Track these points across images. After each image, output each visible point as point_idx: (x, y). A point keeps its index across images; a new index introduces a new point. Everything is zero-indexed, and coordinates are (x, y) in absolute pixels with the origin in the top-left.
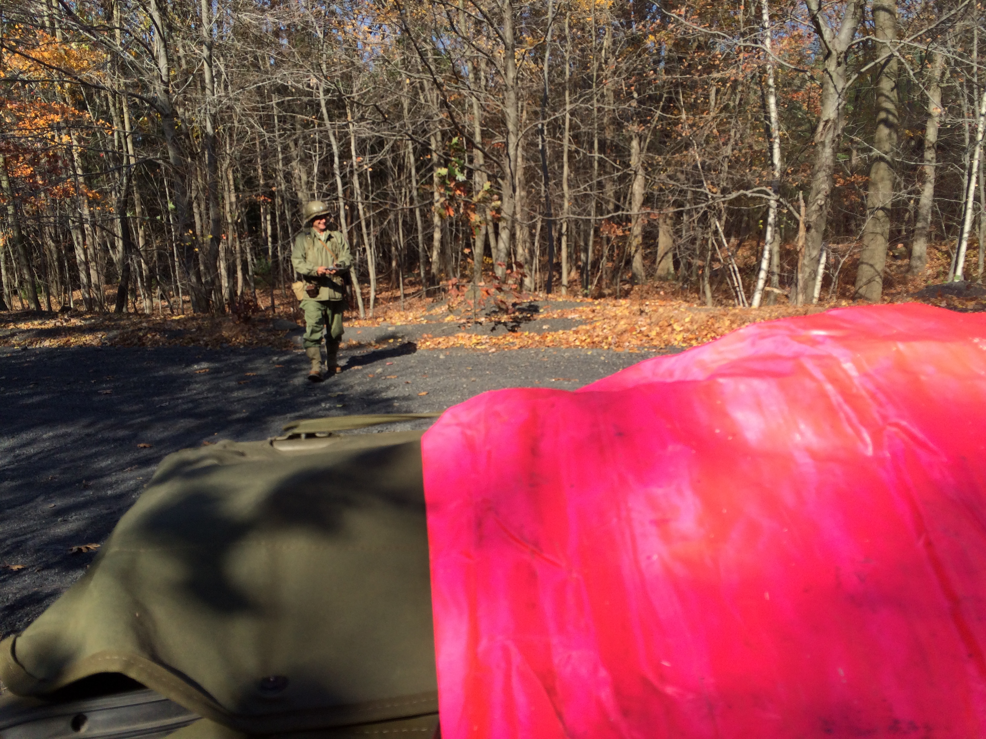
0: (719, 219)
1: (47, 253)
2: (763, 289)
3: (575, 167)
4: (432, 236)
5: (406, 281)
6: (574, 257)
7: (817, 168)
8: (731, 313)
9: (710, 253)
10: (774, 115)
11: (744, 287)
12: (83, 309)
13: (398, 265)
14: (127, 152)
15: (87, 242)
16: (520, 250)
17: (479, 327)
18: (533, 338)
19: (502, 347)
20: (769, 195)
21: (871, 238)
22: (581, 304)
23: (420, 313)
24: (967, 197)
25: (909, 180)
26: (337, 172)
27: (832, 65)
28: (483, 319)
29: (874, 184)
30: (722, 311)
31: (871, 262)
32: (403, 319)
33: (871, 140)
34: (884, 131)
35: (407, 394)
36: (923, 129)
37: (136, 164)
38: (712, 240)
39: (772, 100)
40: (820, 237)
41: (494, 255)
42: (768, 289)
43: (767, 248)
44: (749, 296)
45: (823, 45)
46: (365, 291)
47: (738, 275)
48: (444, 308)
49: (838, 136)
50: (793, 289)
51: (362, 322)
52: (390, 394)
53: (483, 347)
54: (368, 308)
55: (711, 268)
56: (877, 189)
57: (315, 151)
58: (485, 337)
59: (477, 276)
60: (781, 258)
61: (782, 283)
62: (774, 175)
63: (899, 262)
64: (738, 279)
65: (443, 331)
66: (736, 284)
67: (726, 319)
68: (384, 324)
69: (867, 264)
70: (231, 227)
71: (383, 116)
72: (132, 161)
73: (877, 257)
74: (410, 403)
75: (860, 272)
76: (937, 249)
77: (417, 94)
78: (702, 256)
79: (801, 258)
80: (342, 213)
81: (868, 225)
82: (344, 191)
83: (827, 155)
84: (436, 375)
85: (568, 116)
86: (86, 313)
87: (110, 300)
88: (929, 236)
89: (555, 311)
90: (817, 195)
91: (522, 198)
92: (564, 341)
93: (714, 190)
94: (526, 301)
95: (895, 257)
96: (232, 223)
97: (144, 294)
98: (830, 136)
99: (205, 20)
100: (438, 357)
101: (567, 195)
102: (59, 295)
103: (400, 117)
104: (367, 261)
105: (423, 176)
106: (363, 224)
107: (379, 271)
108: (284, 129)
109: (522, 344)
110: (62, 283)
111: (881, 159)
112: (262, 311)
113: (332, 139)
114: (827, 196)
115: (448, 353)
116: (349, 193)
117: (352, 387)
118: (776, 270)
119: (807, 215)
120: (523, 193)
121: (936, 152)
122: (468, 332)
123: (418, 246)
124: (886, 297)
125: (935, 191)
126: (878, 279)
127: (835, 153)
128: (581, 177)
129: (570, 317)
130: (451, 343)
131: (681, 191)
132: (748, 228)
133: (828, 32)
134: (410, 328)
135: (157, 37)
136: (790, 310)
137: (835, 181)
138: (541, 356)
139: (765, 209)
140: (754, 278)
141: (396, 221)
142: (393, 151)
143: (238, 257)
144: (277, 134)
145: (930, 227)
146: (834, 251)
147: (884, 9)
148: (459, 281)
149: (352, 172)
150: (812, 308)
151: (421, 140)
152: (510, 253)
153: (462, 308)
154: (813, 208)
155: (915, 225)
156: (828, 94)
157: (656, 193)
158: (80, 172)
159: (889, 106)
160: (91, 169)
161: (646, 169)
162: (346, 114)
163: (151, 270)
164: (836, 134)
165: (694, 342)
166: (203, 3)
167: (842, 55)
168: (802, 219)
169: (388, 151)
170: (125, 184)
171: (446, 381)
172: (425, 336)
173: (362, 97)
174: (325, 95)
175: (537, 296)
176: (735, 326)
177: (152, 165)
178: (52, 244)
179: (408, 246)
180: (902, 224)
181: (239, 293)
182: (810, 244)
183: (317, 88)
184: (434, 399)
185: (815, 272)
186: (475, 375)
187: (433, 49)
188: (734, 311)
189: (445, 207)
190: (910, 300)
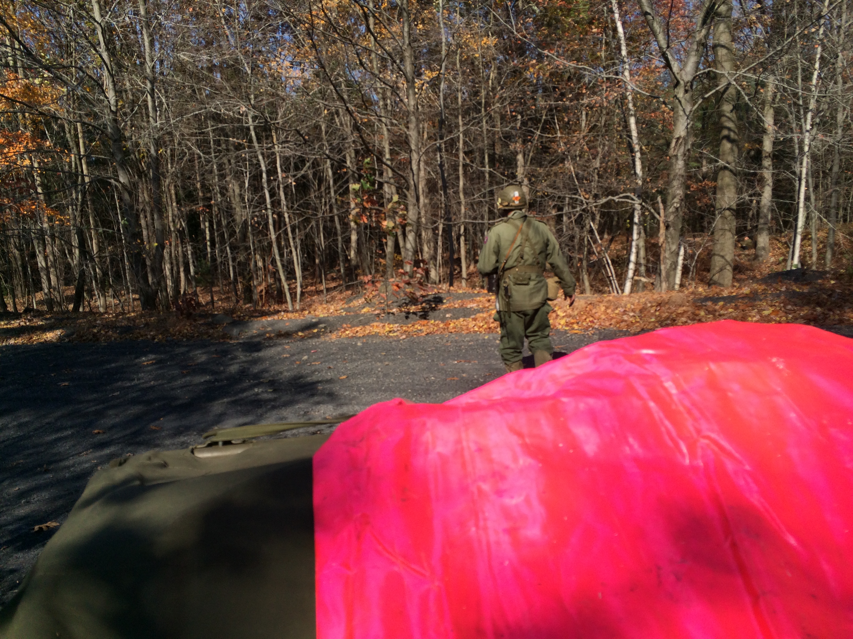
0: (593, 220)
1: (12, 260)
2: (632, 278)
3: (469, 178)
4: (350, 238)
5: (329, 277)
6: (472, 253)
7: (672, 177)
8: (605, 300)
9: (586, 249)
10: (634, 134)
11: (616, 276)
12: (45, 308)
13: (321, 262)
14: (82, 171)
15: (48, 251)
16: (426, 248)
17: (392, 317)
18: (438, 325)
19: (411, 334)
20: (633, 199)
21: (720, 233)
22: (478, 294)
23: (340, 305)
24: (799, 198)
25: (751, 185)
26: (265, 185)
27: (680, 93)
28: (394, 310)
29: (722, 189)
30: (598, 299)
31: (721, 254)
32: (325, 311)
33: (717, 153)
34: (727, 146)
35: (329, 378)
36: (760, 142)
37: (90, 182)
38: (587, 237)
39: (632, 121)
40: (678, 233)
41: (403, 253)
42: (636, 278)
43: (634, 244)
44: (622, 285)
45: (673, 76)
46: (293, 286)
47: (611, 267)
48: (361, 301)
49: (688, 150)
50: (658, 278)
51: (290, 315)
52: (314, 378)
53: (395, 334)
54: (296, 301)
55: (588, 260)
56: (724, 194)
57: (246, 168)
58: (396, 325)
59: (389, 271)
60: (646, 250)
61: (649, 272)
62: (637, 183)
63: (747, 252)
64: (611, 270)
65: (360, 321)
66: (610, 274)
67: (601, 305)
68: (310, 316)
69: (719, 255)
70: (173, 235)
71: (304, 138)
72: (87, 180)
73: (726, 249)
74: (332, 386)
75: (713, 262)
76: (778, 240)
77: (333, 119)
78: (580, 250)
79: (662, 252)
80: (271, 221)
81: (718, 222)
82: (272, 203)
83: (680, 167)
84: (355, 360)
85: (461, 135)
86: (47, 313)
87: (69, 299)
88: (770, 231)
89: (456, 302)
90: (673, 199)
91: (425, 205)
92: (464, 328)
93: (587, 196)
94: (432, 292)
95: (743, 248)
96: (174, 231)
97: (98, 294)
98: (682, 150)
99: (148, 59)
100: (356, 344)
101: (463, 203)
102: (23, 297)
103: (319, 139)
104: (293, 261)
105: (341, 187)
106: (289, 230)
107: (304, 269)
108: (220, 151)
109: (428, 331)
110: (26, 286)
111: (725, 168)
112: (203, 306)
113: (260, 157)
114: (682, 200)
115: (365, 340)
116: (276, 203)
117: (281, 373)
118: (642, 261)
119: (665, 216)
120: (427, 201)
121: (772, 160)
122: (381, 321)
123: (337, 248)
124: (735, 284)
125: (773, 194)
126: (728, 267)
127: (686, 165)
128: (476, 186)
129: (469, 306)
130: (367, 332)
131: (559, 197)
132: (619, 227)
133: (676, 65)
134: (331, 319)
135: (106, 73)
136: (655, 297)
137: (688, 187)
138: (445, 341)
139: (631, 210)
140: (625, 269)
141: (318, 225)
142: (313, 167)
143: (181, 259)
144: (213, 155)
145: (771, 223)
146: (690, 245)
147: (723, 46)
148: (374, 277)
149: (279, 185)
150: (674, 294)
151: (337, 157)
152: (417, 252)
153: (375, 301)
154: (671, 210)
155: (758, 221)
156: (678, 116)
157: (539, 200)
158: (39, 190)
159: (730, 125)
160: (50, 187)
161: (530, 180)
162: (272, 136)
163: (105, 274)
164: (686, 148)
165: (575, 326)
166: (147, 44)
167: (689, 84)
168: (662, 219)
169: (309, 168)
170: (80, 200)
171: (363, 365)
172: (345, 326)
173: (286, 122)
174: (254, 121)
175: (441, 289)
176: (609, 311)
177: (104, 183)
178: (17, 252)
179: (329, 247)
180: (747, 220)
181: (182, 293)
182: (669, 240)
183: (247, 116)
184: (353, 382)
185: (676, 263)
186: (388, 360)
187: (345, 81)
188: (608, 298)
189: (359, 215)
190: (755, 286)
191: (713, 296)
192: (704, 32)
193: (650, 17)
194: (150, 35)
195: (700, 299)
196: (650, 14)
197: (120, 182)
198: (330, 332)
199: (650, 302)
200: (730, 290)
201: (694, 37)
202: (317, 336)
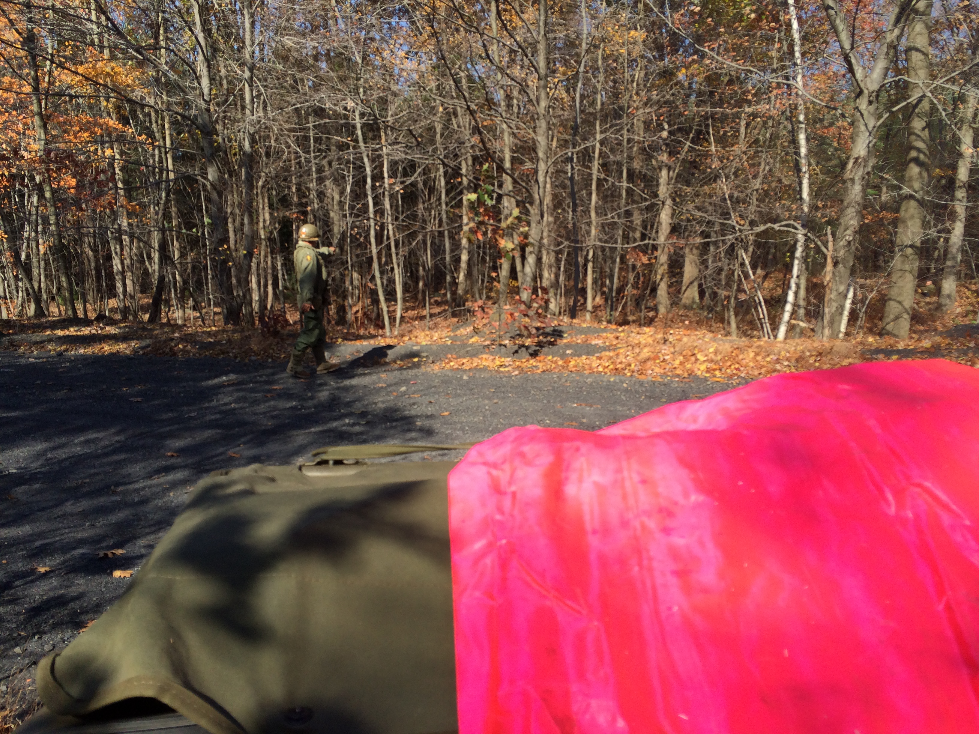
0: (746, 250)
1: (86, 261)
2: (788, 322)
3: (603, 195)
4: (460, 258)
5: (432, 301)
6: (600, 282)
7: (846, 204)
8: (755, 345)
9: (736, 284)
10: (803, 151)
11: (769, 319)
12: (118, 317)
13: (425, 285)
14: (167, 166)
15: (125, 253)
16: (546, 274)
17: (503, 349)
18: (556, 362)
19: (525, 370)
20: (797, 229)
21: (899, 275)
22: (605, 330)
23: (445, 333)
25: (939, 218)
26: (369, 192)
27: (863, 103)
28: (507, 342)
29: (904, 222)
30: (747, 343)
31: (898, 299)
32: (428, 338)
33: (901, 179)
34: (914, 170)
35: (429, 414)
36: (954, 168)
37: (175, 179)
38: (738, 271)
39: (802, 136)
40: (848, 272)
41: (520, 279)
42: (793, 322)
43: (794, 280)
44: (775, 328)
45: (855, 84)
46: (393, 309)
47: (764, 307)
48: (470, 329)
49: (868, 173)
50: (820, 323)
51: (387, 340)
52: (413, 413)
53: (506, 369)
54: (394, 325)
55: (736, 298)
56: (907, 227)
57: (349, 172)
58: (509, 359)
59: (503, 298)
60: (807, 290)
61: (808, 317)
62: (802, 210)
63: (928, 300)
64: (763, 312)
65: (467, 352)
66: (761, 316)
67: (750, 350)
68: (410, 343)
69: (895, 300)
70: (263, 243)
71: (416, 139)
72: (172, 176)
73: (905, 294)
74: (432, 422)
75: (887, 309)
76: (967, 288)
77: (450, 120)
78: (728, 285)
79: (828, 292)
80: (372, 232)
81: (897, 262)
82: (376, 212)
83: (856, 192)
84: (459, 395)
85: (598, 145)
86: (120, 321)
87: (144, 309)
88: (958, 275)
89: (579, 336)
90: (845, 231)
91: (549, 224)
92: (587, 367)
93: (742, 222)
94: (550, 325)
95: (924, 295)
96: (264, 240)
97: (177, 305)
98: (860, 173)
99: (248, 42)
100: (461, 377)
101: (594, 223)
102: (95, 303)
103: (432, 141)
104: (394, 280)
105: (454, 198)
106: (393, 244)
107: (406, 290)
108: (319, 150)
109: (545, 368)
110: (99, 291)
111: (911, 197)
112: (290, 325)
113: (366, 160)
114: (856, 232)
115: (471, 374)
116: (380, 212)
117: (375, 403)
118: (802, 303)
119: (835, 250)
120: (551, 219)
121: (967, 191)
122: (492, 353)
123: (445, 267)
124: (914, 335)
125: (965, 231)
126: (906, 316)
127: (864, 191)
128: (609, 205)
129: (593, 343)
130: (475, 364)
131: (708, 222)
132: (775, 261)
133: (860, 71)
134: (434, 348)
135: (200, 57)
136: (816, 344)
137: (863, 217)
138: (563, 380)
139: (792, 242)
140: (780, 310)
141: (424, 242)
142: (425, 174)
143: (270, 271)
144: (312, 155)
145: (960, 266)
146: (862, 286)
147: (917, 50)
148: (484, 303)
149: (384, 193)
150: (838, 343)
151: (452, 164)
152: (536, 278)
153: (486, 330)
154: (841, 243)
155: (944, 263)
156: (859, 132)
157: (684, 224)
158: (120, 185)
159: (920, 145)
160: (132, 183)
161: (674, 200)
162: (380, 137)
163: (185, 282)
164: (866, 171)
165: (717, 373)
166: (247, 25)
167: (874, 94)
168: (829, 254)
169: (419, 174)
170: (164, 198)
171: (468, 402)
172: (450, 356)
173: (396, 121)
174: (361, 118)
175: (562, 321)
176: (759, 358)
177: (191, 180)
178: (91, 253)
179: (436, 267)
180: (931, 262)
181: (269, 307)
182: (837, 279)
183: (354, 112)
184: (455, 419)
185: (842, 307)
186: (497, 397)
187: (467, 76)
188: (759, 343)
189: (473, 231)
190: (938, 339)
191: (886, 348)
192: (897, 32)
193: (832, 12)
194: (252, 16)
195: (870, 351)
196: (832, 8)
197: (209, 180)
198: (433, 362)
199: (809, 351)
200: (907, 342)
201: (884, 37)
202: (417, 366)
